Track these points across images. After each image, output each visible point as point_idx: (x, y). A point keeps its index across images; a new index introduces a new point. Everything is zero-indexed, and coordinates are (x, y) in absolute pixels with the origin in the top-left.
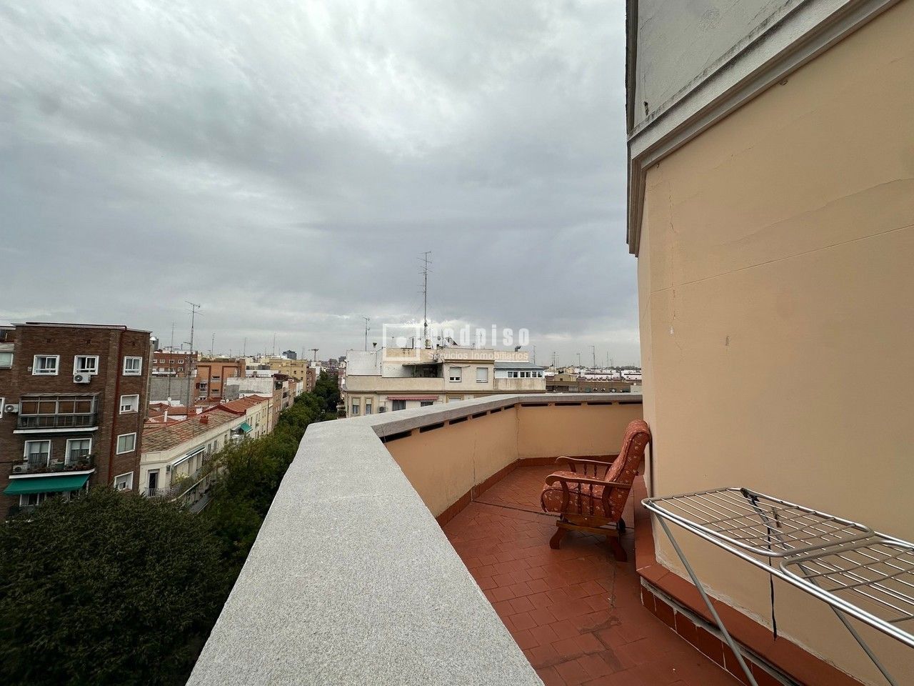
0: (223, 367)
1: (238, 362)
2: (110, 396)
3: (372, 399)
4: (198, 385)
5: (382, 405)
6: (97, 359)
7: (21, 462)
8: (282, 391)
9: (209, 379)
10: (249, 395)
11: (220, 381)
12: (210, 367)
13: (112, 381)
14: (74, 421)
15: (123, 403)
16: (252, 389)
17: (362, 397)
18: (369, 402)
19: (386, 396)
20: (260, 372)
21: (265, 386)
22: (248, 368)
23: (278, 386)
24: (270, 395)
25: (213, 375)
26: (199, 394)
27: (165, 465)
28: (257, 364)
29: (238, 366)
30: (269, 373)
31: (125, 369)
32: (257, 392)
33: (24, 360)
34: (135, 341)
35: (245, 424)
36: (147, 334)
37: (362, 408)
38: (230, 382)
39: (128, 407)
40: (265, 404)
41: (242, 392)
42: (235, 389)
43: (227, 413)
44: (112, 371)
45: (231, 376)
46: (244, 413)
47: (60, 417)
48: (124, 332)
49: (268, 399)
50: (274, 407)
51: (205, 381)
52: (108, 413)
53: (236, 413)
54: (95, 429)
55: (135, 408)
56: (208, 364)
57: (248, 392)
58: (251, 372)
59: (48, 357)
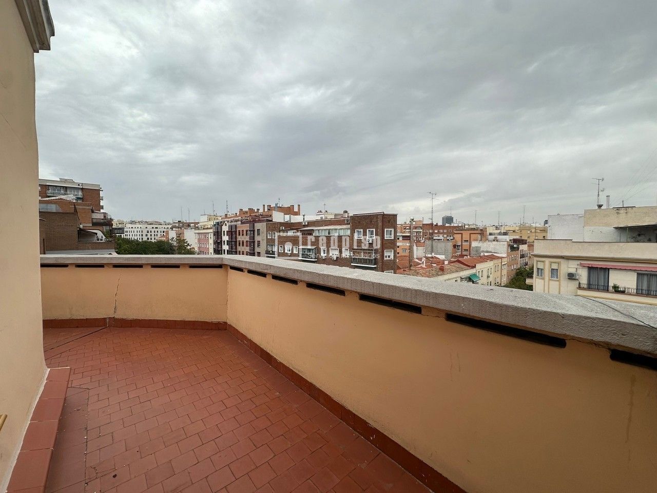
0: (470, 234)
1: (481, 230)
3: (558, 263)
4: (455, 246)
5: (572, 271)
6: (374, 230)
8: (519, 253)
9: (462, 243)
10: (486, 254)
11: (469, 244)
12: (462, 234)
14: (368, 262)
15: (386, 254)
16: (490, 250)
17: (547, 261)
18: (555, 266)
19: (579, 262)
20: (499, 237)
21: (501, 248)
22: (491, 234)
23: (513, 249)
24: (505, 255)
25: (464, 239)
26: (456, 252)
28: (499, 231)
29: (482, 233)
30: (507, 238)
31: (385, 236)
32: (494, 253)
33: (352, 232)
34: (389, 220)
35: (475, 275)
36: (395, 216)
37: (547, 273)
38: (474, 244)
39: (389, 256)
40: (498, 262)
41: (483, 251)
42: (477, 249)
43: (462, 266)
45: (476, 240)
46: (474, 267)
47: (364, 259)
48: (384, 216)
49: (501, 258)
50: (509, 265)
51: (459, 244)
52: (379, 259)
53: (469, 266)
54: (375, 266)
55: (392, 257)
56: (461, 232)
57: (487, 252)
58: (492, 237)
59: (359, 230)
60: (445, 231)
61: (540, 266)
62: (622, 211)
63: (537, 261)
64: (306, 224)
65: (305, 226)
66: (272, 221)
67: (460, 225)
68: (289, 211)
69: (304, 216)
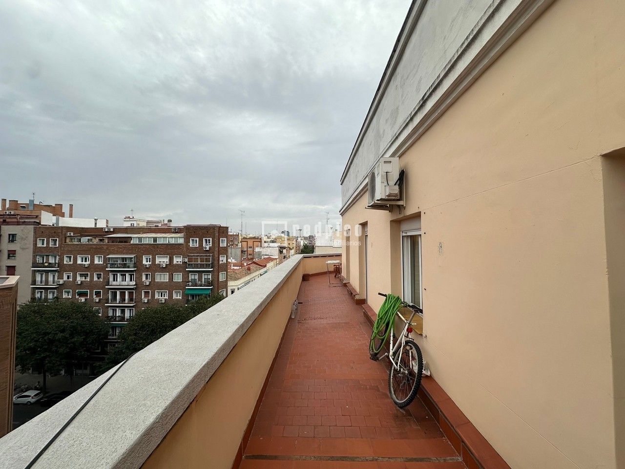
0: (253, 242)
1: (260, 239)
2: (217, 256)
4: (242, 251)
6: (211, 239)
7: (189, 282)
8: (283, 255)
9: (247, 248)
10: (267, 257)
11: (252, 249)
12: (247, 242)
13: (217, 249)
14: (205, 266)
15: (221, 258)
16: (267, 254)
20: (272, 245)
21: (274, 252)
22: (265, 242)
23: (281, 252)
24: (277, 257)
25: (249, 246)
26: (243, 256)
27: (237, 287)
28: (269, 240)
29: (260, 241)
30: (276, 245)
31: (221, 244)
32: (270, 255)
33: (187, 241)
36: (227, 228)
38: (257, 249)
39: (222, 261)
40: (275, 261)
41: (263, 255)
42: (259, 253)
43: (258, 266)
44: (216, 245)
45: (257, 246)
46: (266, 266)
47: (201, 264)
48: (220, 228)
49: (276, 259)
51: (246, 250)
52: (216, 263)
53: (262, 266)
54: (212, 269)
55: (225, 261)
56: (246, 240)
57: (266, 255)
58: (266, 245)
59: (195, 239)
64: (112, 230)
65: (109, 232)
66: (39, 223)
69: (96, 220)
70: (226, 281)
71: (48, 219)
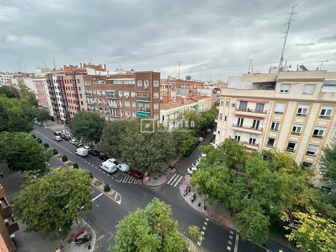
0: (197, 85)
1: (202, 83)
2: (151, 93)
3: (230, 99)
4: (190, 91)
5: (234, 102)
6: (148, 81)
7: (139, 108)
8: (216, 95)
9: (193, 89)
10: (203, 95)
11: (196, 90)
12: (193, 85)
13: (151, 88)
14: (145, 99)
15: (155, 95)
16: (205, 93)
17: (226, 98)
18: (228, 101)
19: (237, 99)
20: (209, 87)
21: (209, 92)
22: (206, 86)
23: (214, 93)
24: (210, 96)
25: (194, 88)
26: (190, 94)
27: (166, 114)
28: (209, 84)
29: (202, 85)
30: (213, 87)
31: (154, 85)
32: (206, 95)
33: (137, 83)
34: (156, 76)
35: (197, 105)
36: (159, 73)
37: (225, 103)
38: (198, 90)
39: (156, 96)
40: (207, 99)
41: (202, 94)
42: (200, 92)
43: (192, 101)
44: (151, 85)
45: (199, 88)
46: (197, 101)
47: (143, 98)
48: (153, 73)
49: (209, 97)
50: (212, 100)
51: (192, 90)
52: (151, 97)
53: (195, 101)
54: (149, 101)
55: (158, 97)
56: (193, 84)
57: (203, 94)
58: (206, 87)
59: (140, 81)
60: (186, 84)
61: (223, 100)
62: (256, 75)
63: (222, 98)
64: (109, 77)
65: (108, 78)
66: (86, 74)
67: (193, 81)
68: (98, 68)
69: (108, 71)
70: (159, 109)
71: (91, 72)
